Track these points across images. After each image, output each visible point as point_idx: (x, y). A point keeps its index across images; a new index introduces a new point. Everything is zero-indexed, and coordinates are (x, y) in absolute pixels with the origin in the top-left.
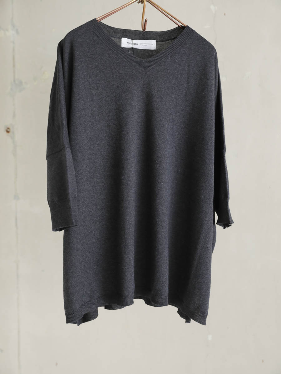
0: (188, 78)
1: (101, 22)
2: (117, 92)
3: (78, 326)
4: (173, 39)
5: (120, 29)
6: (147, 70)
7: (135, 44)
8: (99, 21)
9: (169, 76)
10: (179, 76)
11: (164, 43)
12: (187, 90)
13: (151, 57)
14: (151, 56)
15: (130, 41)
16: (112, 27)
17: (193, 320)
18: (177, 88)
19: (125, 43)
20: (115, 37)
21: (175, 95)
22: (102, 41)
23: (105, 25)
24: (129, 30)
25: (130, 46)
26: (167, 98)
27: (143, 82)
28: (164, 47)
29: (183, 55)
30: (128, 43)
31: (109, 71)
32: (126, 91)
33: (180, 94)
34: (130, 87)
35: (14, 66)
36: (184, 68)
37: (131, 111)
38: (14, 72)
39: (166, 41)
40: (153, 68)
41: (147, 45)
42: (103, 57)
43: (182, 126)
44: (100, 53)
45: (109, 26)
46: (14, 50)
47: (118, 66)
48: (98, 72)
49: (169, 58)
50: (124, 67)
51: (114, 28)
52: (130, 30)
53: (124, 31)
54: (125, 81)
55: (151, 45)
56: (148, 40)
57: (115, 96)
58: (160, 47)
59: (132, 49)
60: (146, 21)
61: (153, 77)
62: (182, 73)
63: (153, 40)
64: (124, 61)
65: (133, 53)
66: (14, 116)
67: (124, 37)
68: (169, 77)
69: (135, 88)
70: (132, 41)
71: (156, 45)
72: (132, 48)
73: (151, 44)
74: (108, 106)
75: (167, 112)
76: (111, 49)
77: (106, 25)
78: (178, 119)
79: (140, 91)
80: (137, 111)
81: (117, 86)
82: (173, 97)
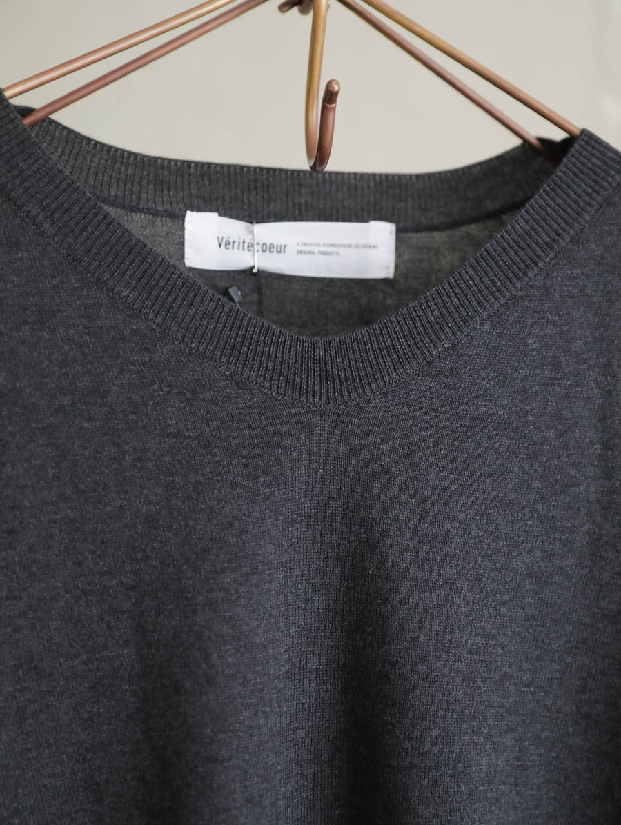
0: (606, 446)
1: (52, 122)
2: (147, 557)
4: (496, 215)
5: (176, 161)
6: (345, 403)
7: (268, 248)
8: (43, 113)
9: (490, 437)
10: (552, 435)
11: (439, 237)
12: (599, 518)
13: (368, 322)
14: (366, 317)
15: (234, 228)
16: (123, 151)
18: (539, 507)
20: (141, 211)
21: (531, 551)
22: (38, 226)
23: (83, 137)
24: (229, 166)
25: (238, 260)
26: (478, 578)
27: (324, 482)
28: (446, 261)
29: (570, 302)
30: (224, 243)
31: (90, 419)
32: (206, 550)
33: (558, 548)
34: (231, 524)
36: (577, 385)
37: (245, 682)
39: (455, 225)
40: (385, 394)
41: (341, 250)
42: (45, 334)
43: (578, 741)
44: (25, 309)
45: (103, 145)
47: (156, 387)
48: (12, 435)
49: (482, 325)
50: (194, 391)
51: (136, 155)
52: (235, 166)
53: (202, 176)
54: (197, 485)
56: (344, 220)
57: (132, 589)
58: (421, 261)
59: (250, 277)
60: (330, 97)
61: (387, 448)
62: (568, 416)
63: (374, 224)
64: (190, 354)
65: (260, 303)
67: (199, 209)
68: (485, 443)
69: (268, 523)
70: (252, 232)
71: (397, 249)
72: (248, 272)
73: (369, 247)
74: (84, 657)
75: (481, 668)
76: (107, 275)
77: (89, 140)
78: (549, 702)
79: (299, 539)
80: (287, 676)
81: (148, 519)
82: (517, 565)
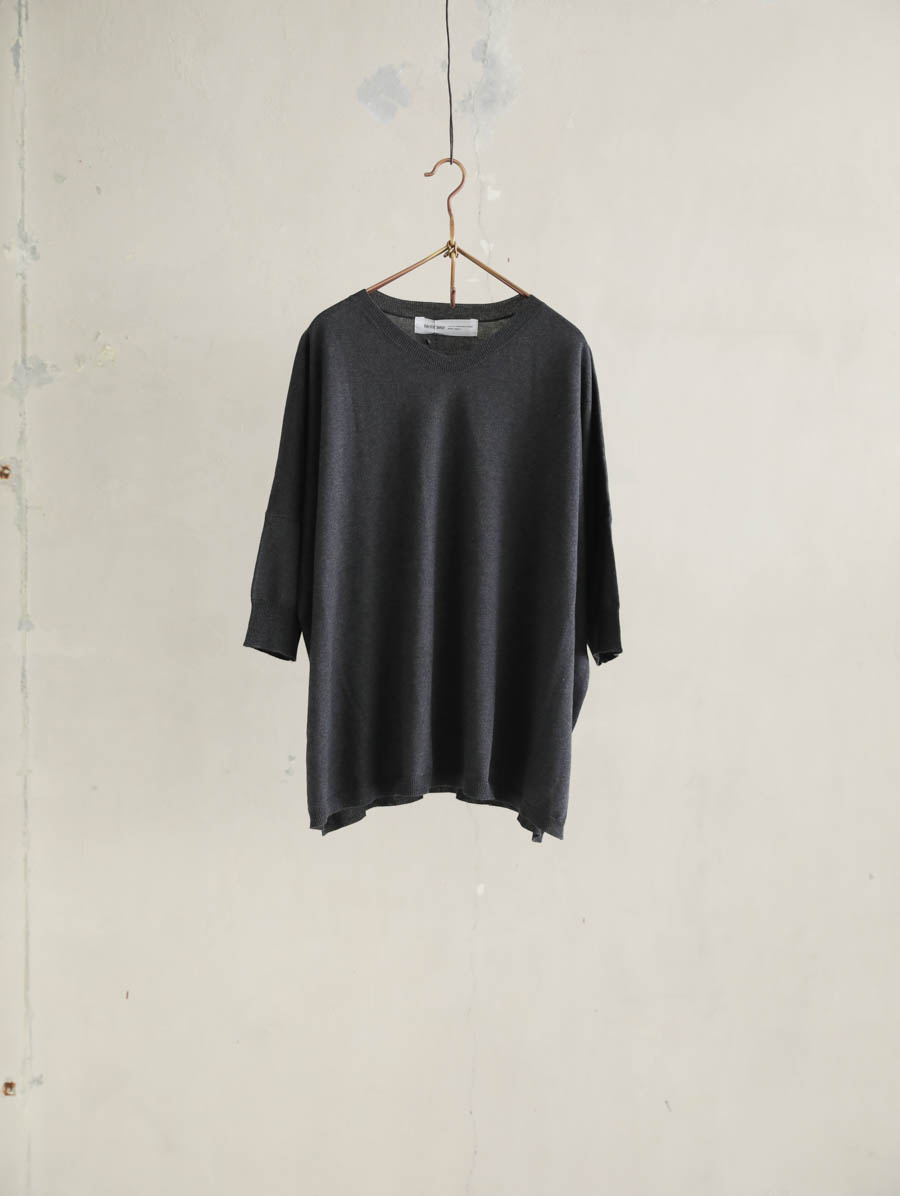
3: (323, 834)
4: (510, 316)
7: (438, 328)
10: (517, 385)
11: (491, 324)
14: (469, 348)
15: (429, 322)
17: (551, 834)
18: (513, 405)
19: (421, 325)
20: (399, 316)
25: (431, 331)
28: (494, 331)
30: (426, 326)
33: (518, 417)
35: (24, 328)
38: (24, 342)
39: (496, 320)
40: (468, 372)
42: (377, 356)
46: (24, 292)
47: (405, 370)
55: (470, 327)
58: (487, 331)
59: (434, 336)
61: (468, 387)
62: (522, 379)
63: (472, 320)
64: (415, 361)
66: (22, 439)
67: (419, 316)
70: (435, 323)
71: (479, 327)
72: (433, 334)
